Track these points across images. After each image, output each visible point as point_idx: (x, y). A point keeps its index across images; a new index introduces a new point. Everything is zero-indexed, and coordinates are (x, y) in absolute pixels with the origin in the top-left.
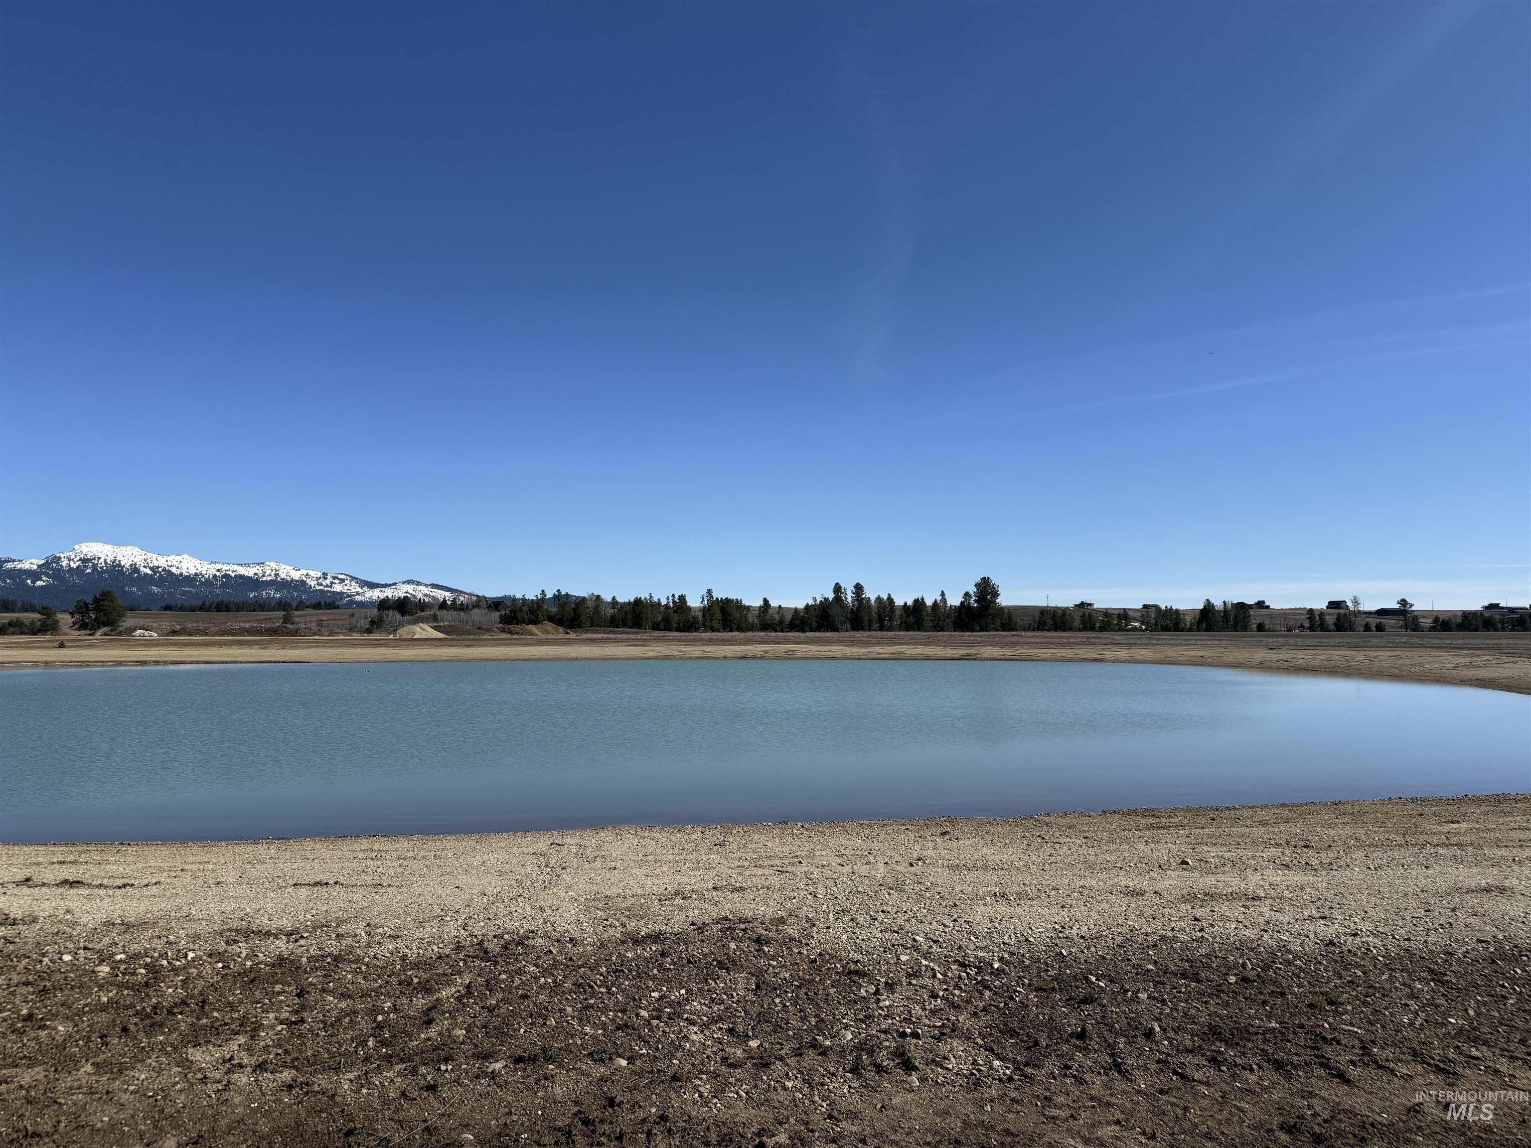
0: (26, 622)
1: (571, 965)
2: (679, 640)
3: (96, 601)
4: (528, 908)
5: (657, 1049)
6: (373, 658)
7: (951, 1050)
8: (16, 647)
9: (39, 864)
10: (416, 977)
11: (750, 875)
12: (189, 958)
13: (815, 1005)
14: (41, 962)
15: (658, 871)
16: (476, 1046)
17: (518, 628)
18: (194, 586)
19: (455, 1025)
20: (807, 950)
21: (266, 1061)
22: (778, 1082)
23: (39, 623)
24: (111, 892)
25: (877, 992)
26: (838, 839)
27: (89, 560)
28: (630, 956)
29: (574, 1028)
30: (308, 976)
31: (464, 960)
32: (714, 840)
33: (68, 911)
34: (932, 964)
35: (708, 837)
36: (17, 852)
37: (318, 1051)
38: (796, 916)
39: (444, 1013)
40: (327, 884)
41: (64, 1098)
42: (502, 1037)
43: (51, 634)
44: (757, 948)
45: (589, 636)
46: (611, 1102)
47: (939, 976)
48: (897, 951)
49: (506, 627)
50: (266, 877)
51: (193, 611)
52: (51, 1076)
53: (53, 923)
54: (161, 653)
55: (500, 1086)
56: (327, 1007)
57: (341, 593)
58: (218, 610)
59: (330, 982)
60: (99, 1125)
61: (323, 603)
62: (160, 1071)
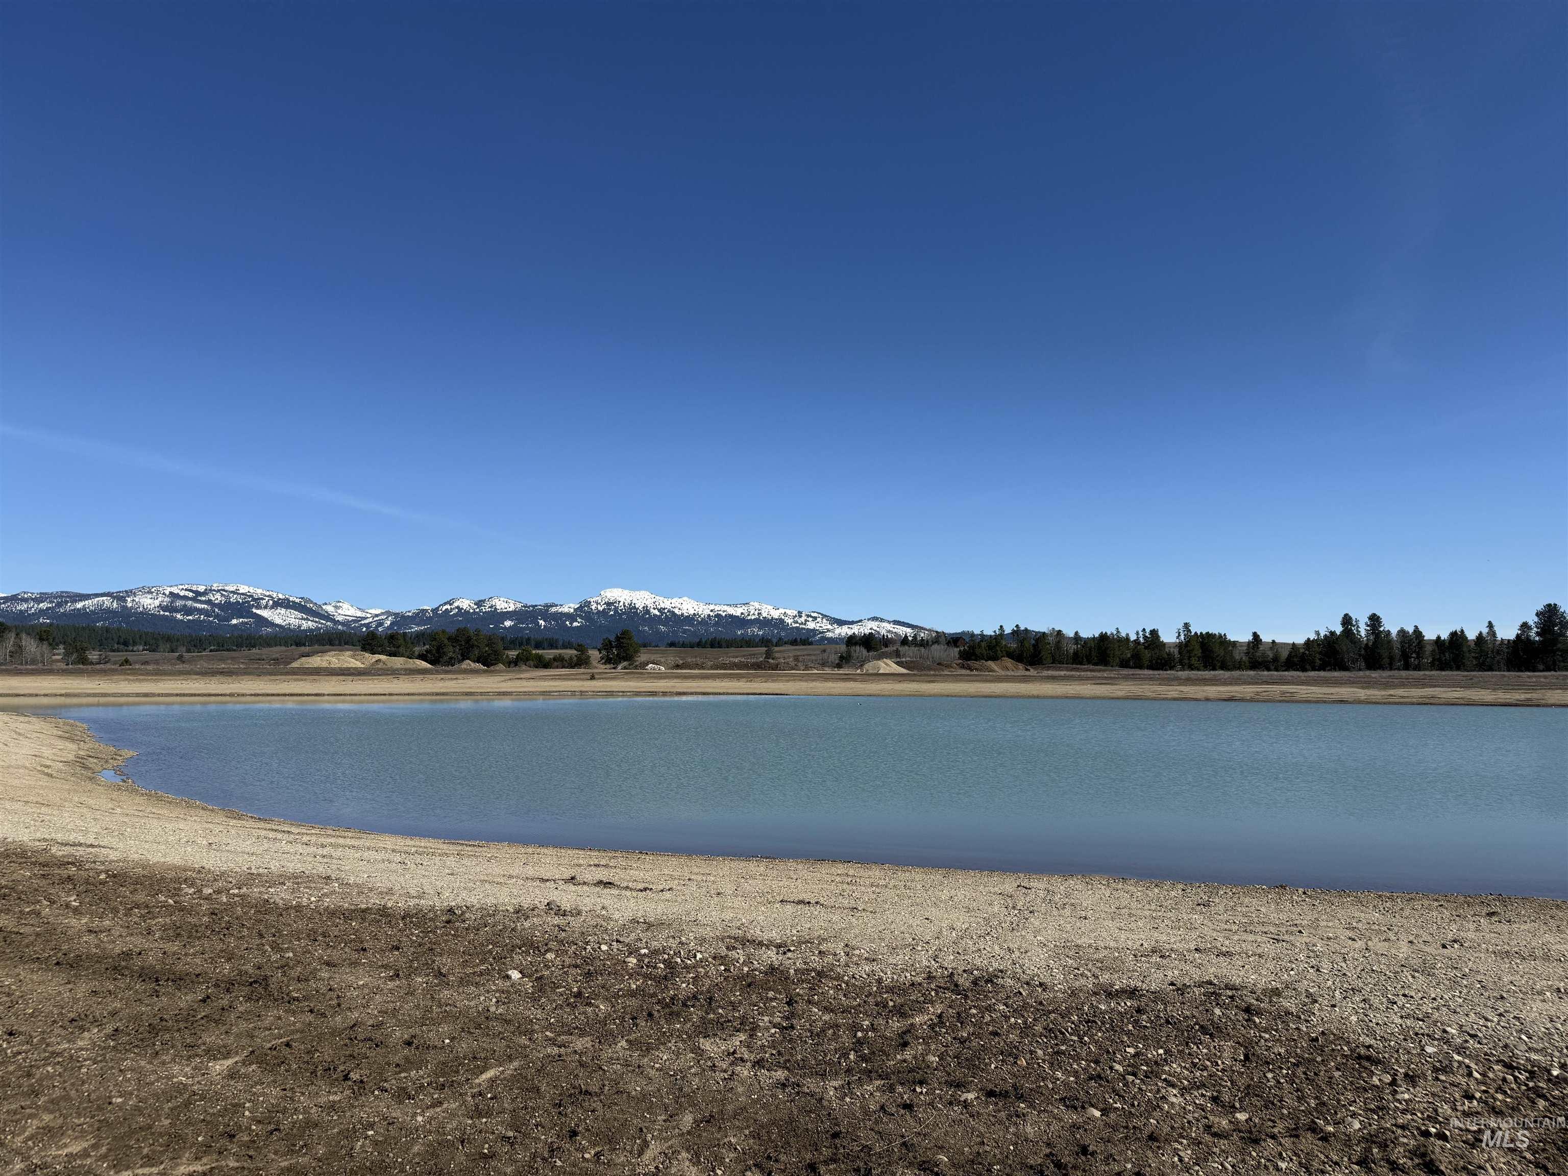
0: (567, 657)
1: (1042, 1010)
2: (1151, 679)
3: (618, 639)
4: (996, 947)
5: (1133, 1105)
6: (843, 691)
7: (1490, 1160)
8: (559, 679)
9: (580, 865)
10: (891, 1000)
11: (1239, 940)
12: (698, 958)
13: (1315, 1086)
14: (585, 949)
15: (1133, 926)
16: (949, 1074)
17: (978, 664)
18: (692, 625)
19: (928, 1052)
20: (1307, 1027)
21: (763, 1059)
22: (1269, 1160)
23: (575, 659)
24: (635, 894)
25: (1394, 1083)
26: (1349, 910)
27: (612, 604)
28: (1103, 1008)
29: (1045, 1071)
30: (796, 987)
31: (935, 990)
32: (1197, 899)
33: (603, 908)
34: (1467, 1061)
35: (1189, 895)
36: (564, 854)
37: (806, 1057)
38: (1294, 989)
39: (917, 1038)
40: (809, 903)
41: (606, 1066)
42: (973, 1069)
43: (585, 668)
44: (1246, 1017)
45: (1050, 673)
46: (1084, 1150)
47: (1476, 1075)
48: (1421, 1041)
49: (965, 663)
50: (757, 892)
51: (692, 647)
52: (597, 1045)
53: (593, 917)
54: (668, 684)
55: (972, 1116)
56: (813, 1018)
57: (814, 630)
58: (712, 646)
59: (815, 995)
60: (634, 1093)
61: (799, 640)
62: (678, 1054)
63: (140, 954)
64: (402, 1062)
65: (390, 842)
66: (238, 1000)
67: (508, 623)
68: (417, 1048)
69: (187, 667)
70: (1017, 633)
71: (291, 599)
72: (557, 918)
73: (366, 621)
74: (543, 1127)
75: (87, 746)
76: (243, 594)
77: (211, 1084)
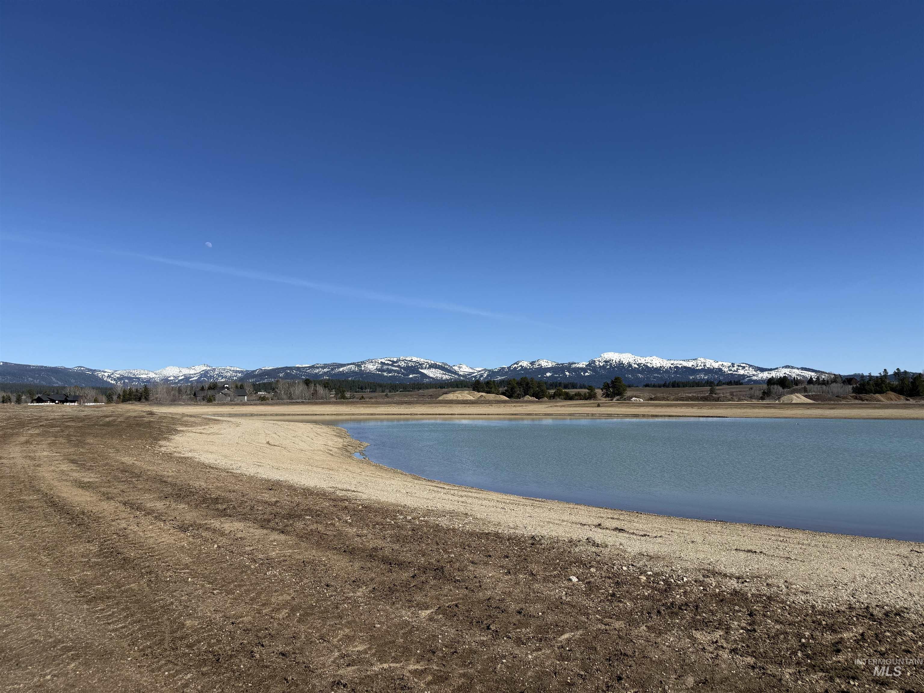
0: (583, 394)
3: (613, 382)
4: (900, 592)
9: (602, 517)
10: (824, 620)
12: (685, 581)
14: (613, 568)
17: (867, 396)
18: (660, 373)
19: (856, 658)
21: (737, 648)
23: (588, 394)
24: (639, 538)
27: (608, 361)
30: (753, 605)
31: (856, 617)
33: (621, 544)
36: (591, 510)
37: (767, 651)
39: (847, 648)
40: (755, 552)
41: (635, 640)
43: (594, 400)
49: (858, 396)
50: (718, 543)
51: (660, 387)
52: (628, 627)
53: (615, 549)
54: (646, 410)
56: (768, 626)
57: (743, 375)
58: (673, 386)
59: (768, 611)
60: (654, 659)
61: (733, 382)
62: (680, 639)
63: (381, 549)
64: (517, 623)
65: (495, 496)
66: (430, 578)
67: (548, 374)
68: (524, 616)
69: (390, 400)
70: (898, 374)
71: (437, 364)
72: (594, 548)
73: (474, 375)
74: (601, 672)
75: (347, 440)
76: (414, 362)
77: (421, 623)
